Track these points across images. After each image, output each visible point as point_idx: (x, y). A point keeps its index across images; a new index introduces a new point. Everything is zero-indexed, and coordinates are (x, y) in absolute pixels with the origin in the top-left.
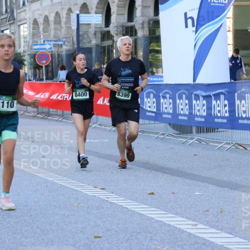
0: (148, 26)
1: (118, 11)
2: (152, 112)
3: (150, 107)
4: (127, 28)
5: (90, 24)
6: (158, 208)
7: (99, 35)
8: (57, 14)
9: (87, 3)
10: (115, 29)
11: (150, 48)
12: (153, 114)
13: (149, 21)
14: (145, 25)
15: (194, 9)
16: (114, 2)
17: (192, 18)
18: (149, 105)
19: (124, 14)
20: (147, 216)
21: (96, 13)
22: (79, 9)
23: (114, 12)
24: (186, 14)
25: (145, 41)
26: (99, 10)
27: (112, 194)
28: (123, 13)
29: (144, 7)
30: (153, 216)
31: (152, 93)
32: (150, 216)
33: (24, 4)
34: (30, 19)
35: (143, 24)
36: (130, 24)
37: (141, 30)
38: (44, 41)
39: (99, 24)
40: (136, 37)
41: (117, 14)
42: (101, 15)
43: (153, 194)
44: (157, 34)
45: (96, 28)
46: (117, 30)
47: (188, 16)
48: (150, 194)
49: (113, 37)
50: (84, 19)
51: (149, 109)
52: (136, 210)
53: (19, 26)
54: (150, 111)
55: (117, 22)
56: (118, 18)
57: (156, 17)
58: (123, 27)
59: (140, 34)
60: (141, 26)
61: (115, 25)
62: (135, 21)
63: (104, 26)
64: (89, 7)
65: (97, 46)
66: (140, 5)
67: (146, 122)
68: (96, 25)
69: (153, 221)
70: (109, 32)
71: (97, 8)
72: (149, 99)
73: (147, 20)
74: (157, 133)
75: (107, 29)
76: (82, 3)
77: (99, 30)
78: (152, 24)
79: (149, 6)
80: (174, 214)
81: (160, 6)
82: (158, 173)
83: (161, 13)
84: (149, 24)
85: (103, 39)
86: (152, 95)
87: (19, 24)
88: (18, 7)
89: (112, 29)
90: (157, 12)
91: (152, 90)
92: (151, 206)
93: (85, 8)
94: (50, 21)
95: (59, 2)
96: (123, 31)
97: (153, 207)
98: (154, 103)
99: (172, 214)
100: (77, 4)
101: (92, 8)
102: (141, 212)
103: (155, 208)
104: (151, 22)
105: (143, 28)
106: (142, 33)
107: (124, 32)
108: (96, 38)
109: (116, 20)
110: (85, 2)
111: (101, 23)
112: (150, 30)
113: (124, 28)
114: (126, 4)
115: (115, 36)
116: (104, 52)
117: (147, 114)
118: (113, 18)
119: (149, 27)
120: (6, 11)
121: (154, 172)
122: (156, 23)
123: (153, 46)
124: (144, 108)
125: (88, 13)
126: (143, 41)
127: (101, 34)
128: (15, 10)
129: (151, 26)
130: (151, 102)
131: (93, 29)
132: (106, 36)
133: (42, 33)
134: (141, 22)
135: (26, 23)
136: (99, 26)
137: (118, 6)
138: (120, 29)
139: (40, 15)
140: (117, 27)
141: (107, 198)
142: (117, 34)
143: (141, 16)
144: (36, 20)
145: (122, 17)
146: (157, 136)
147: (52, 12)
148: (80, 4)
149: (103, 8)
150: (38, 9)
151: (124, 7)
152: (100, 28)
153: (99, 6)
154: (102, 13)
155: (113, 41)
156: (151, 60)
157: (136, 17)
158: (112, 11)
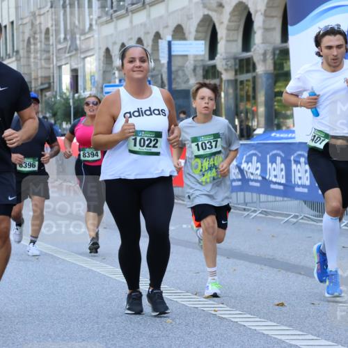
0: (271, 57)
1: (228, 35)
2: (279, 184)
3: (276, 176)
4: (241, 61)
5: (186, 56)
6: (290, 326)
7: (200, 72)
8: (139, 41)
9: (184, 26)
10: (224, 62)
11: (277, 90)
12: (281, 187)
13: (274, 50)
14: (268, 56)
16: (222, 23)
19: (236, 41)
20: (275, 338)
21: (196, 39)
22: (171, 33)
23: (222, 38)
25: (268, 79)
26: (200, 35)
27: (221, 305)
28: (235, 38)
29: (266, 30)
30: (283, 338)
31: (279, 155)
32: (279, 337)
33: (91, 27)
34: (100, 48)
35: (265, 54)
36: (246, 55)
37: (261, 63)
38: (120, 81)
39: (200, 55)
40: (254, 74)
41: (228, 41)
42: (203, 42)
43: (282, 305)
44: (286, 69)
45: (195, 61)
46: (226, 64)
48: (278, 305)
49: (221, 74)
50: (179, 48)
51: (274, 180)
52: (257, 328)
53: (84, 59)
54: (275, 183)
55: (226, 53)
56: (228, 46)
57: (284, 45)
58: (235, 59)
59: (260, 69)
60: (262, 57)
61: (224, 56)
62: (252, 50)
63: (207, 57)
64: (186, 31)
66: (259, 28)
67: (271, 198)
68: (196, 56)
69: (283, 345)
70: (214, 67)
71: (197, 31)
72: (274, 165)
73: (270, 48)
74: (288, 215)
75: (212, 62)
76: (175, 25)
77: (201, 63)
78: (279, 54)
79: (274, 29)
81: (290, 28)
82: (289, 273)
83: (291, 38)
84: (274, 54)
85: (205, 76)
86: (279, 159)
87: (83, 56)
88: (83, 33)
89: (219, 62)
90: (285, 36)
91: (278, 152)
92: (281, 323)
93: (179, 32)
95: (141, 25)
96: (235, 65)
97: (283, 325)
98: (282, 170)
99: (312, 334)
100: (167, 27)
101: (190, 33)
102: (266, 332)
103: (286, 325)
104: (277, 52)
105: (264, 60)
106: (263, 69)
107: (237, 67)
108: (195, 75)
109: (226, 48)
110: (180, 23)
111: (203, 53)
112: (275, 64)
113: (237, 61)
114: (239, 26)
115: (223, 72)
117: (273, 186)
118: (221, 46)
119: (274, 58)
120: (65, 39)
121: (284, 272)
122: (284, 54)
123: (281, 87)
124: (267, 177)
125: (184, 38)
126: (264, 79)
127: (203, 70)
128: (78, 36)
129: (276, 57)
130: (278, 169)
131: (192, 62)
132: (211, 72)
134: (261, 51)
135: (93, 55)
136: (201, 58)
137: (228, 29)
138: (231, 63)
139: (114, 43)
140: (227, 59)
141: (215, 311)
142: (226, 70)
143: (262, 43)
144: (108, 50)
145: (234, 45)
146: (286, 219)
147: (131, 39)
148: (173, 26)
149: (206, 32)
150: (112, 35)
151: (237, 30)
152: (202, 60)
153: (200, 29)
154: (204, 39)
155: (221, 79)
156: (276, 107)
157: (255, 44)
158: (219, 36)
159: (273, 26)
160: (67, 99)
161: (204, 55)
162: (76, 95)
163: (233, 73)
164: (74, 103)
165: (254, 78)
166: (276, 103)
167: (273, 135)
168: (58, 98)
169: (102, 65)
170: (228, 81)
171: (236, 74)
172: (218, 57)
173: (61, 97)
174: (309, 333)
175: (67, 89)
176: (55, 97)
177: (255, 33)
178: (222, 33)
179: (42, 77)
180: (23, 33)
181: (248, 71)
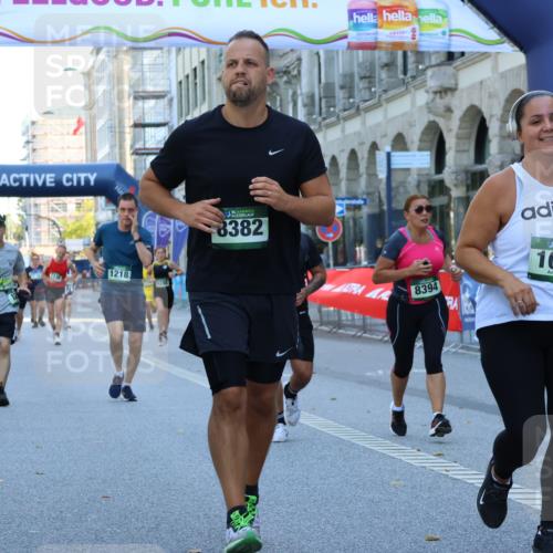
1: (457, 144)
4: (474, 174)
5: (408, 170)
7: (425, 188)
8: (353, 153)
9: (405, 135)
10: (453, 177)
16: (451, 130)
19: (468, 151)
21: (420, 149)
22: (390, 142)
23: (450, 148)
26: (424, 145)
27: (454, 464)
28: (466, 148)
29: (503, 137)
32: (523, 502)
35: (502, 166)
36: (480, 167)
39: (424, 169)
41: (457, 151)
42: (429, 153)
45: (419, 175)
46: (456, 179)
49: (450, 190)
50: (400, 160)
55: (456, 165)
56: (458, 158)
58: (467, 172)
61: (453, 168)
62: (487, 161)
63: (433, 171)
64: (408, 140)
66: (496, 135)
68: (420, 169)
70: (442, 182)
71: (421, 141)
75: (438, 177)
76: (395, 133)
77: (424, 179)
85: (432, 194)
89: (448, 176)
93: (400, 142)
94: (340, 165)
95: (355, 134)
96: (467, 179)
97: (528, 487)
100: (385, 136)
101: (412, 142)
107: (469, 182)
109: (455, 158)
110: (401, 131)
111: (427, 166)
113: (469, 175)
114: (471, 133)
115: (452, 187)
116: (435, 216)
118: (450, 158)
125: (405, 148)
127: (429, 185)
131: (415, 177)
132: (438, 188)
134: (498, 163)
136: (426, 172)
137: (458, 137)
138: (462, 177)
140: (456, 173)
141: (446, 470)
142: (456, 186)
143: (499, 153)
145: (465, 156)
147: (343, 151)
148: (392, 134)
149: (431, 141)
151: (469, 138)
152: (427, 175)
153: (425, 138)
154: (429, 150)
155: (450, 197)
157: (490, 155)
158: (447, 146)
161: (429, 169)
163: (464, 189)
170: (459, 198)
171: (468, 190)
172: (446, 170)
177: (490, 141)
178: (450, 142)
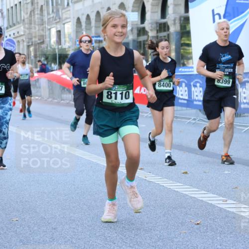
0: (179, 22)
1: (152, 9)
2: (184, 99)
3: (182, 95)
4: (160, 24)
6: (191, 186)
7: (135, 32)
9: (125, 4)
10: (150, 26)
11: (182, 42)
12: (185, 102)
13: (180, 17)
14: (177, 22)
15: (221, 6)
16: (148, 1)
17: (219, 14)
18: (181, 93)
19: (157, 12)
21: (133, 11)
23: (148, 11)
24: (213, 11)
25: (177, 35)
26: (135, 9)
27: (149, 174)
29: (176, 5)
30: (187, 193)
31: (184, 82)
32: (184, 193)
33: (68, 5)
34: (74, 18)
35: (175, 20)
36: (163, 21)
37: (173, 26)
39: (135, 21)
40: (168, 33)
41: (152, 12)
42: (137, 13)
43: (186, 173)
44: (188, 29)
45: (132, 25)
46: (151, 27)
47: (215, 13)
48: (184, 173)
51: (181, 97)
52: (171, 187)
53: (64, 24)
54: (182, 99)
55: (151, 19)
56: (153, 15)
57: (186, 14)
58: (157, 23)
59: (172, 29)
60: (173, 22)
61: (150, 21)
62: (167, 17)
64: (126, 6)
65: (134, 41)
66: (171, 4)
67: (179, 108)
68: (132, 22)
69: (188, 197)
70: (144, 28)
71: (133, 6)
72: (181, 88)
73: (178, 17)
74: (189, 119)
75: (142, 26)
76: (120, 3)
77: (135, 26)
79: (180, 5)
80: (206, 191)
81: (190, 4)
82: (190, 154)
83: (190, 10)
84: (180, 20)
85: (139, 35)
86: (184, 84)
87: (64, 22)
88: (64, 8)
89: (147, 25)
90: (187, 9)
91: (183, 80)
92: (185, 184)
94: (91, 19)
95: (99, 3)
96: (157, 27)
97: (186, 185)
98: (186, 91)
99: (204, 191)
100: (115, 4)
101: (129, 7)
102: (176, 190)
103: (188, 185)
104: (182, 19)
105: (175, 24)
106: (174, 29)
107: (158, 28)
108: (133, 34)
109: (151, 17)
110: (122, 1)
111: (137, 20)
112: (181, 26)
113: (158, 24)
114: (159, 3)
115: (149, 31)
116: (140, 46)
117: (180, 101)
118: (148, 16)
119: (180, 23)
120: (53, 11)
121: (187, 153)
122: (187, 20)
123: (184, 40)
124: (177, 96)
126: (175, 36)
127: (137, 30)
128: (60, 11)
129: (182, 22)
130: (183, 90)
132: (142, 31)
133: (84, 30)
134: (173, 19)
135: (70, 22)
136: (135, 23)
137: (153, 5)
138: (154, 25)
139: (83, 14)
140: (151, 23)
141: (145, 177)
142: (151, 30)
143: (173, 13)
144: (78, 19)
145: (156, 14)
146: (189, 121)
147: (93, 12)
148: (118, 3)
149: (139, 7)
150: (81, 9)
151: (158, 5)
152: (137, 24)
153: (135, 5)
154: (138, 11)
155: (148, 36)
156: (182, 53)
157: (168, 14)
158: (147, 9)
159: (179, 3)
160: (54, 49)
161: (138, 21)
162: (60, 46)
163: (155, 32)
164: (58, 52)
165: (168, 35)
166: (182, 51)
167: (180, 69)
168: (49, 48)
169: (75, 28)
170: (153, 37)
171: (157, 33)
172: (146, 22)
173: (51, 47)
174: (202, 190)
175: (54, 43)
176: (47, 48)
177: (169, 7)
179: (39, 36)
180: (27, 8)
181: (165, 31)
